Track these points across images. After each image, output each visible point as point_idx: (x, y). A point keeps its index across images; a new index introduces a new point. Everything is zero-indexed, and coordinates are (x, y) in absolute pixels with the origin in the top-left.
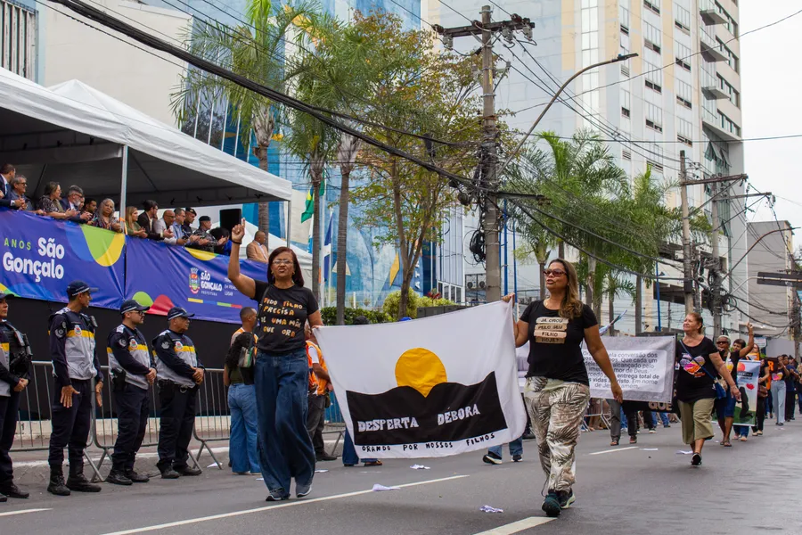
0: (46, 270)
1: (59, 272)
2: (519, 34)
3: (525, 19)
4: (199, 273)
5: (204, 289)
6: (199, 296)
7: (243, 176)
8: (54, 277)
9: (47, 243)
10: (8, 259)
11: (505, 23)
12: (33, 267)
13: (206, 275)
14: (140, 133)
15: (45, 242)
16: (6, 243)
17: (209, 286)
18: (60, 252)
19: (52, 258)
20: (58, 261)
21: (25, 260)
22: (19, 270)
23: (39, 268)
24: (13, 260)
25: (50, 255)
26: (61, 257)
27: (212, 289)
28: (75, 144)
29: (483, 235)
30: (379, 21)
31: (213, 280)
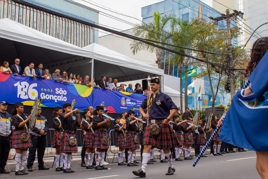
0: (59, 98)
1: (65, 99)
2: (238, 17)
3: (240, 12)
4: (125, 99)
5: (128, 104)
6: (125, 106)
7: (143, 68)
8: (63, 100)
9: (59, 90)
10: (43, 95)
11: (233, 14)
12: (54, 98)
13: (128, 100)
15: (58, 89)
16: (42, 90)
17: (130, 103)
18: (65, 92)
19: (62, 94)
20: (64, 96)
21: (50, 95)
22: (48, 99)
23: (56, 98)
24: (45, 95)
25: (60, 93)
26: (65, 94)
27: (131, 104)
28: (80, 60)
29: (229, 83)
30: (199, 21)
31: (131, 101)
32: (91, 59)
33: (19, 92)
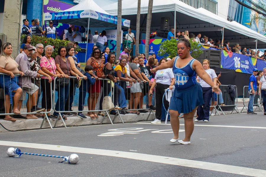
1: (248, 67)
14: (260, 36)
15: (246, 61)
16: (241, 62)
22: (243, 67)
26: (248, 64)
28: (245, 38)
32: (256, 39)
33: (236, 64)
